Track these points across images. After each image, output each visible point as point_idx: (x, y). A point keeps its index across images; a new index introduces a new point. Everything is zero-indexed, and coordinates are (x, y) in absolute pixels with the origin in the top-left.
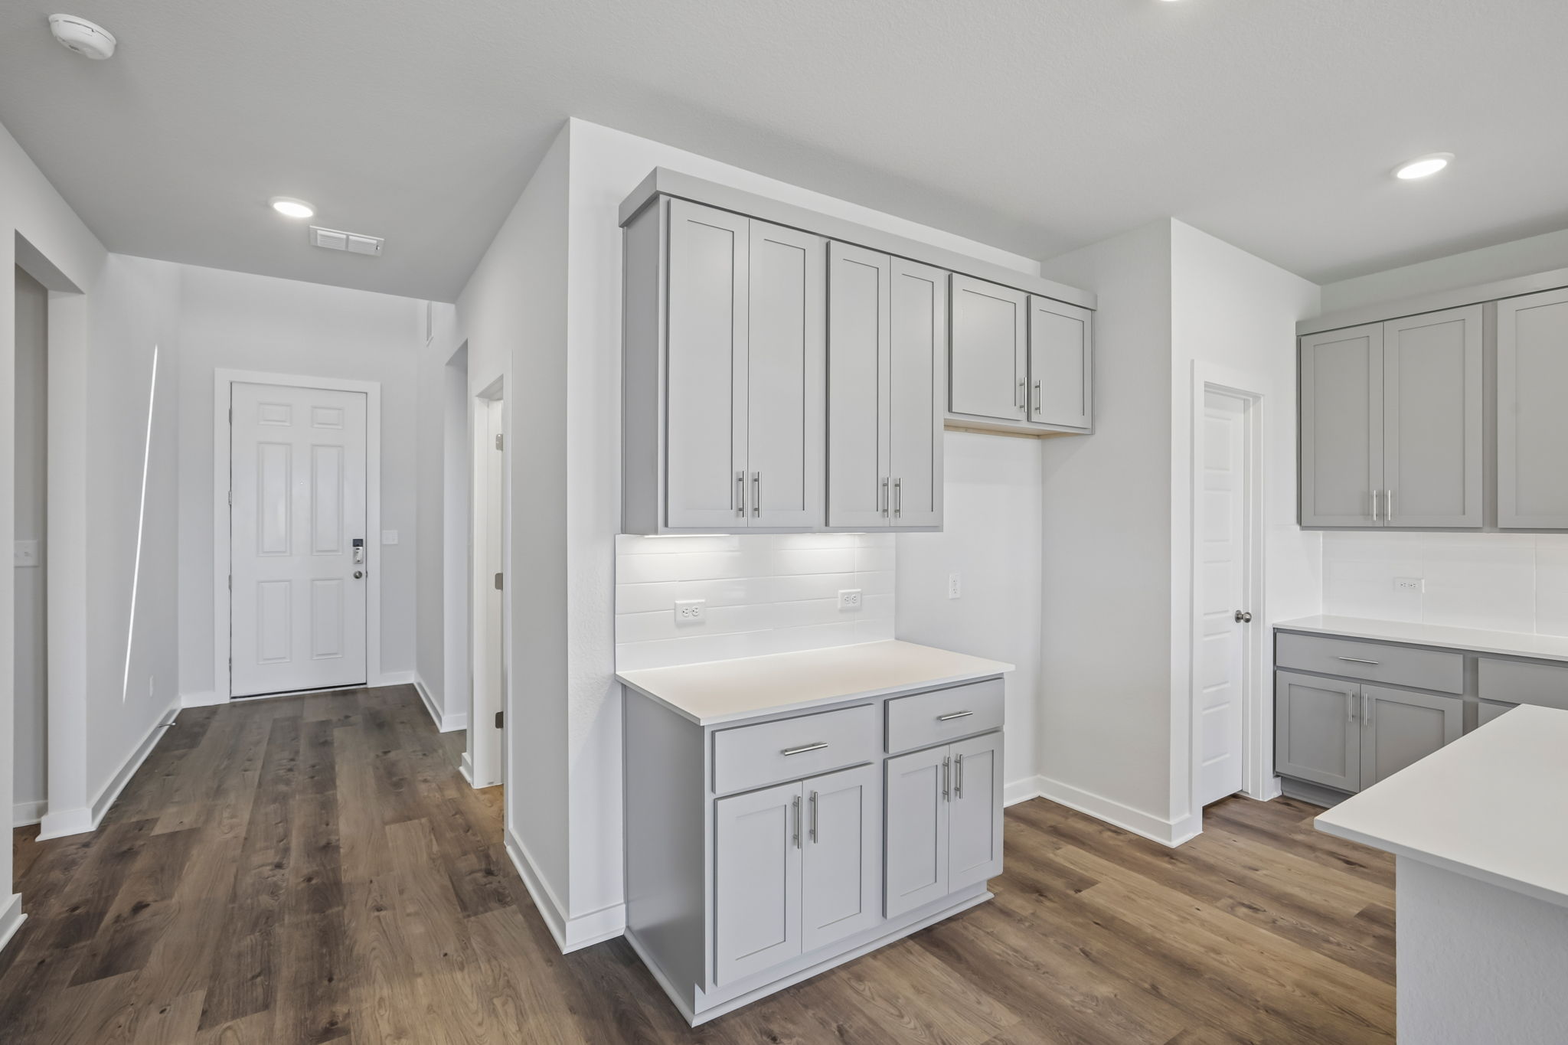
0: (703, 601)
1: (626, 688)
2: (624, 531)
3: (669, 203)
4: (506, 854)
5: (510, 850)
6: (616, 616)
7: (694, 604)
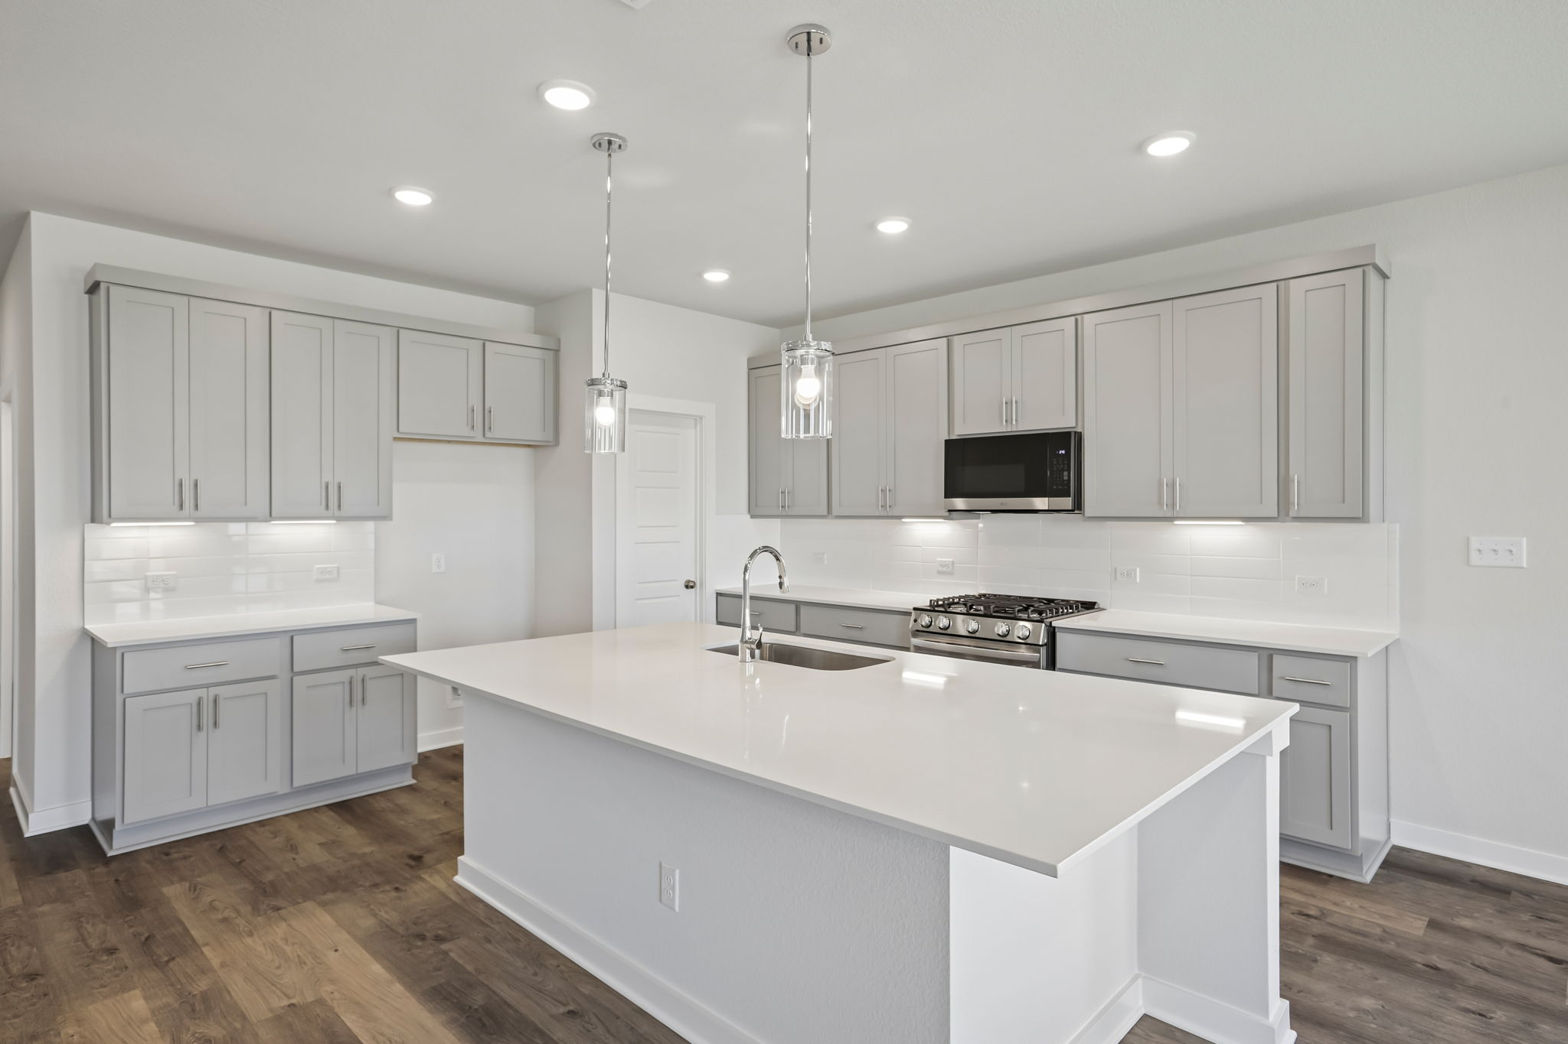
0: (174, 573)
1: (94, 641)
2: (93, 520)
3: (108, 288)
4: (9, 797)
5: (12, 790)
6: (86, 586)
7: (165, 575)
